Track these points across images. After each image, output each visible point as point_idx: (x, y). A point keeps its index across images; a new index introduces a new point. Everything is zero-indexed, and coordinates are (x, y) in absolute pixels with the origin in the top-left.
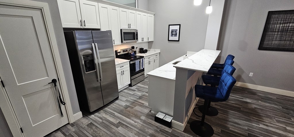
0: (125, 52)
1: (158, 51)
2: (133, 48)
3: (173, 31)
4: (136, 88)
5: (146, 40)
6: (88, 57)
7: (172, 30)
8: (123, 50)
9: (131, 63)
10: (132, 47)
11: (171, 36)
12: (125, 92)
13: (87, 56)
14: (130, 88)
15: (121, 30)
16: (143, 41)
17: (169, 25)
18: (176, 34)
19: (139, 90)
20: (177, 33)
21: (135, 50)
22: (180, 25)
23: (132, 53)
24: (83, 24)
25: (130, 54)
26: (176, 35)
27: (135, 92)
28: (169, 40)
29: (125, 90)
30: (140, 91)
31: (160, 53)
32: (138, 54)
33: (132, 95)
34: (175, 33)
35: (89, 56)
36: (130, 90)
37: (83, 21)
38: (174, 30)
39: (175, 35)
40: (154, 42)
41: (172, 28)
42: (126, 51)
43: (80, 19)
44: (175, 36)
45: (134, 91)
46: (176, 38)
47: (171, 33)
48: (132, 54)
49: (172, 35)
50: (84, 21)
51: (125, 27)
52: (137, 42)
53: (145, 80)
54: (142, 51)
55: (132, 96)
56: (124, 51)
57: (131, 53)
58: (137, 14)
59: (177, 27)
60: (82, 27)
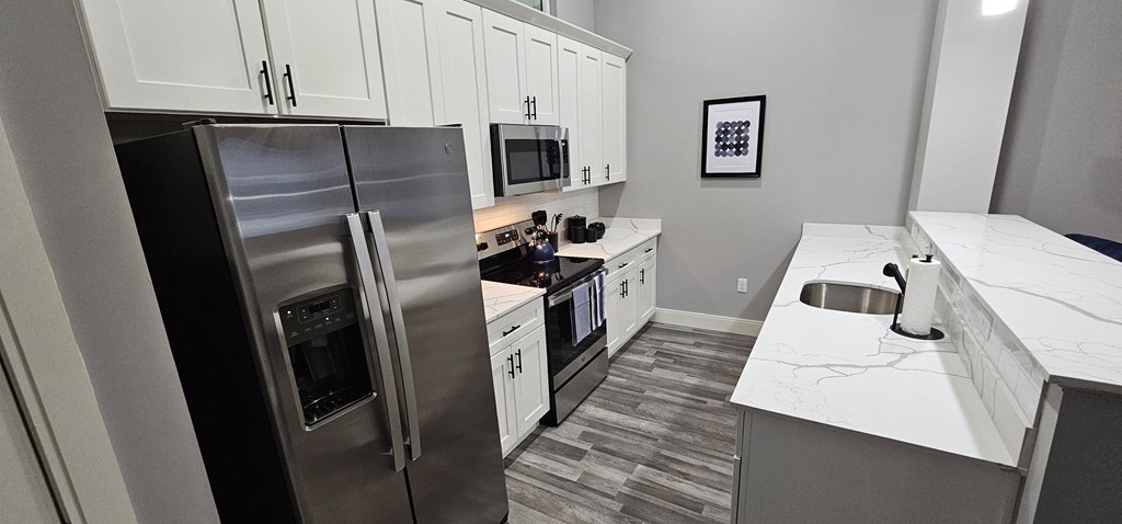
0: (508, 240)
1: (650, 228)
2: (540, 217)
3: (726, 132)
4: (585, 436)
5: (598, 179)
6: (317, 315)
7: (720, 125)
8: (498, 232)
9: (552, 303)
10: (534, 214)
11: (717, 154)
12: (528, 471)
13: (313, 309)
14: (549, 434)
15: (494, 129)
16: (588, 185)
17: (707, 104)
18: (745, 145)
19: (606, 452)
20: (747, 138)
21: (549, 226)
22: (762, 99)
23: (540, 247)
24: (281, 91)
25: (533, 253)
26: (740, 148)
27: (584, 464)
28: (704, 175)
29: (524, 454)
30: (612, 453)
31: (659, 236)
32: (567, 250)
33: (573, 487)
34: (739, 139)
35: (326, 305)
36: (553, 450)
37: (280, 71)
38: (733, 124)
39: (738, 146)
40: (626, 187)
41: (718, 115)
42: (514, 235)
43: (257, 56)
44: (738, 153)
45: (578, 454)
46: (747, 163)
47: (718, 139)
48: (541, 252)
49: (722, 149)
50: (289, 74)
51: (511, 115)
52: (565, 189)
53: (610, 377)
54: (580, 231)
55: (581, 500)
56: (501, 239)
57: (535, 247)
58: (561, 49)
59: (750, 111)
60: (272, 111)
